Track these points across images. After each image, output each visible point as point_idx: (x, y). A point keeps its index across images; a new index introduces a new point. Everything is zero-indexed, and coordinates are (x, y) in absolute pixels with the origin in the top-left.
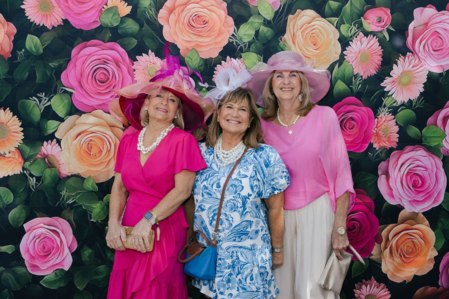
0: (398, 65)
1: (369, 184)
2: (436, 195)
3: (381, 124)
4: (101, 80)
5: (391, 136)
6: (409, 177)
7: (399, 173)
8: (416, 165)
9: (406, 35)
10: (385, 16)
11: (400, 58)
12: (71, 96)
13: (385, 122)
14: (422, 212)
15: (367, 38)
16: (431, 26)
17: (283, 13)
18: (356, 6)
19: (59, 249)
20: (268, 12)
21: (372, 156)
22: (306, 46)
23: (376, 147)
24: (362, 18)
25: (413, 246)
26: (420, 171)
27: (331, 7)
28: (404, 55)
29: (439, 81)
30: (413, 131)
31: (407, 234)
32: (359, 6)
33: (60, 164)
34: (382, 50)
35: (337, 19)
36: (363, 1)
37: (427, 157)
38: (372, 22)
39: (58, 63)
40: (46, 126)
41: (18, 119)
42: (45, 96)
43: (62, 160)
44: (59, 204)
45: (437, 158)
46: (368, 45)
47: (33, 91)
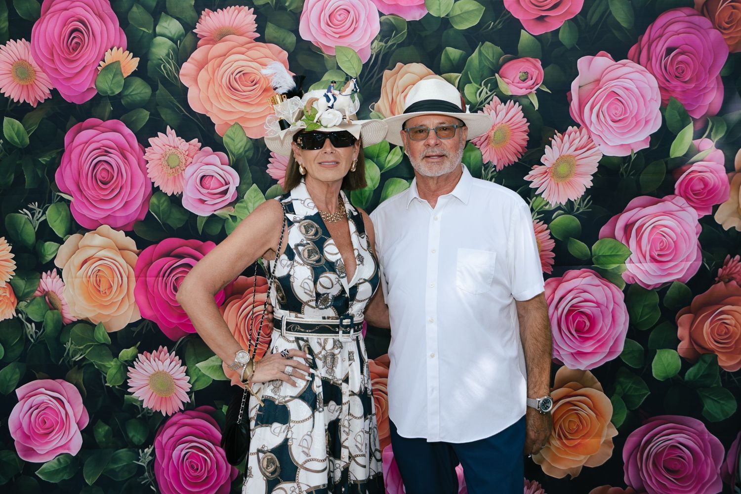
0: (553, 147)
2: (611, 344)
4: (102, 179)
5: (544, 256)
6: (571, 317)
7: (556, 312)
8: (583, 299)
9: (568, 99)
10: (533, 70)
11: (555, 136)
12: (69, 206)
14: (591, 369)
15: (505, 105)
16: (606, 84)
17: (375, 66)
18: (486, 57)
19: (63, 425)
20: (352, 65)
24: (497, 75)
25: (577, 420)
26: (588, 308)
27: (449, 57)
28: (563, 131)
29: (619, 170)
30: (578, 247)
31: (568, 403)
32: (492, 57)
33: (62, 305)
34: (529, 124)
35: (458, 76)
36: (499, 49)
37: (600, 287)
38: (511, 82)
39: (50, 157)
40: (43, 251)
41: (6, 241)
42: (39, 207)
43: (65, 299)
44: (63, 360)
45: (616, 288)
46: (507, 116)
47: (22, 201)
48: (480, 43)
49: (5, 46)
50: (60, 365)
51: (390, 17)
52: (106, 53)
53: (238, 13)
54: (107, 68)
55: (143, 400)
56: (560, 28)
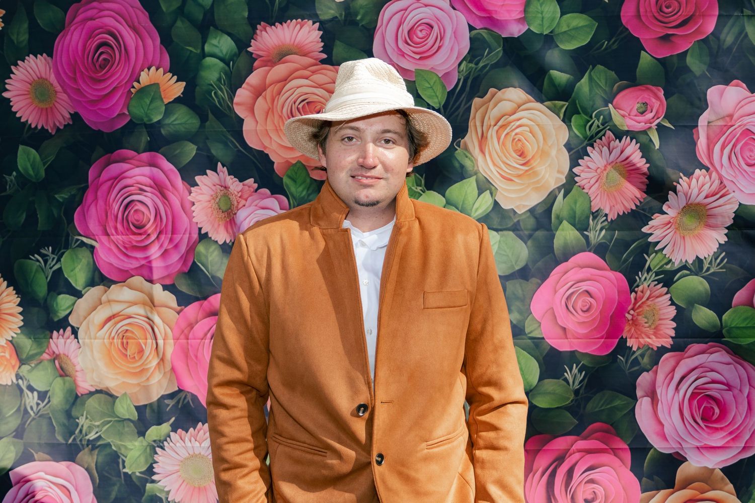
0: (678, 194)
1: (620, 415)
2: (747, 437)
3: (643, 303)
4: (136, 223)
5: (662, 326)
6: (695, 402)
7: (676, 394)
8: (711, 380)
9: (695, 136)
10: (654, 100)
11: (680, 180)
12: (92, 253)
13: (651, 299)
14: (721, 468)
15: (620, 142)
16: (741, 119)
17: (463, 93)
18: (598, 83)
20: (434, 92)
21: (624, 362)
22: (505, 159)
23: (632, 346)
24: (610, 105)
26: (716, 391)
27: (554, 83)
28: (690, 174)
30: (703, 316)
32: (604, 83)
33: (77, 371)
34: (648, 165)
35: (565, 104)
36: (612, 74)
37: (732, 366)
38: (627, 114)
39: (69, 194)
40: (55, 306)
41: (15, 292)
42: (53, 253)
43: (81, 363)
44: (74, 439)
45: (751, 367)
46: (622, 155)
47: (34, 245)
48: (591, 66)
49: (24, 62)
50: (70, 444)
51: (481, 31)
52: (142, 73)
53: (301, 28)
54: (142, 91)
55: (170, 491)
56: (688, 50)
